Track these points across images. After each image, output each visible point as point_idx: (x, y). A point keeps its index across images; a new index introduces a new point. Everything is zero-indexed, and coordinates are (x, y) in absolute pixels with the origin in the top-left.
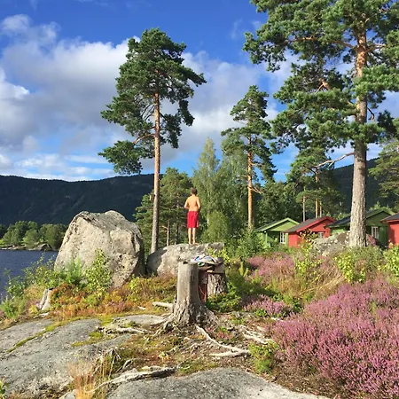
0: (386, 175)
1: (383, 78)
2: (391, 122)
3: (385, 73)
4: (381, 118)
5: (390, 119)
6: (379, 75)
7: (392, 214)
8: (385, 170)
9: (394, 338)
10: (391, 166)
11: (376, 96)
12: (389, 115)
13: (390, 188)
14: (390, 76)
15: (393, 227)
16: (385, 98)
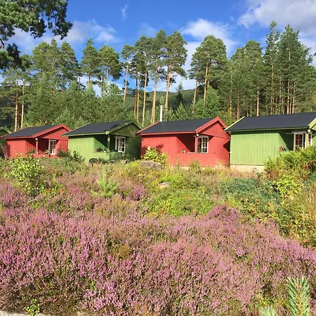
0: (6, 101)
1: (15, 14)
2: (18, 55)
3: (17, 10)
4: (10, 49)
5: (17, 52)
6: (12, 11)
7: (10, 132)
8: (5, 97)
9: (22, 234)
10: (10, 95)
11: (6, 30)
12: (16, 48)
13: (9, 112)
14: (21, 15)
15: (9, 143)
16: (14, 34)
